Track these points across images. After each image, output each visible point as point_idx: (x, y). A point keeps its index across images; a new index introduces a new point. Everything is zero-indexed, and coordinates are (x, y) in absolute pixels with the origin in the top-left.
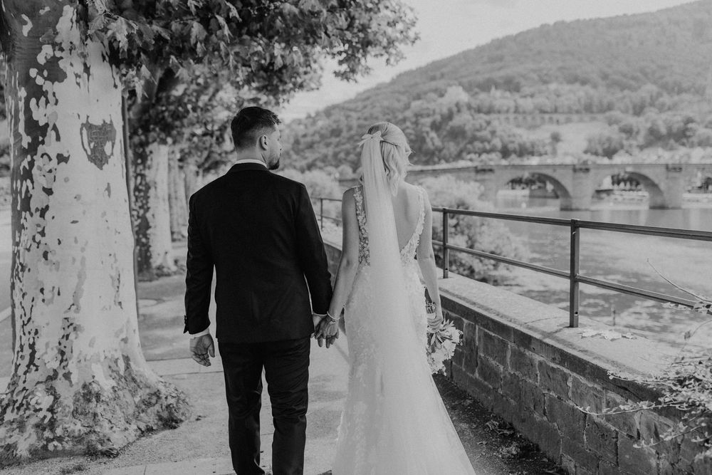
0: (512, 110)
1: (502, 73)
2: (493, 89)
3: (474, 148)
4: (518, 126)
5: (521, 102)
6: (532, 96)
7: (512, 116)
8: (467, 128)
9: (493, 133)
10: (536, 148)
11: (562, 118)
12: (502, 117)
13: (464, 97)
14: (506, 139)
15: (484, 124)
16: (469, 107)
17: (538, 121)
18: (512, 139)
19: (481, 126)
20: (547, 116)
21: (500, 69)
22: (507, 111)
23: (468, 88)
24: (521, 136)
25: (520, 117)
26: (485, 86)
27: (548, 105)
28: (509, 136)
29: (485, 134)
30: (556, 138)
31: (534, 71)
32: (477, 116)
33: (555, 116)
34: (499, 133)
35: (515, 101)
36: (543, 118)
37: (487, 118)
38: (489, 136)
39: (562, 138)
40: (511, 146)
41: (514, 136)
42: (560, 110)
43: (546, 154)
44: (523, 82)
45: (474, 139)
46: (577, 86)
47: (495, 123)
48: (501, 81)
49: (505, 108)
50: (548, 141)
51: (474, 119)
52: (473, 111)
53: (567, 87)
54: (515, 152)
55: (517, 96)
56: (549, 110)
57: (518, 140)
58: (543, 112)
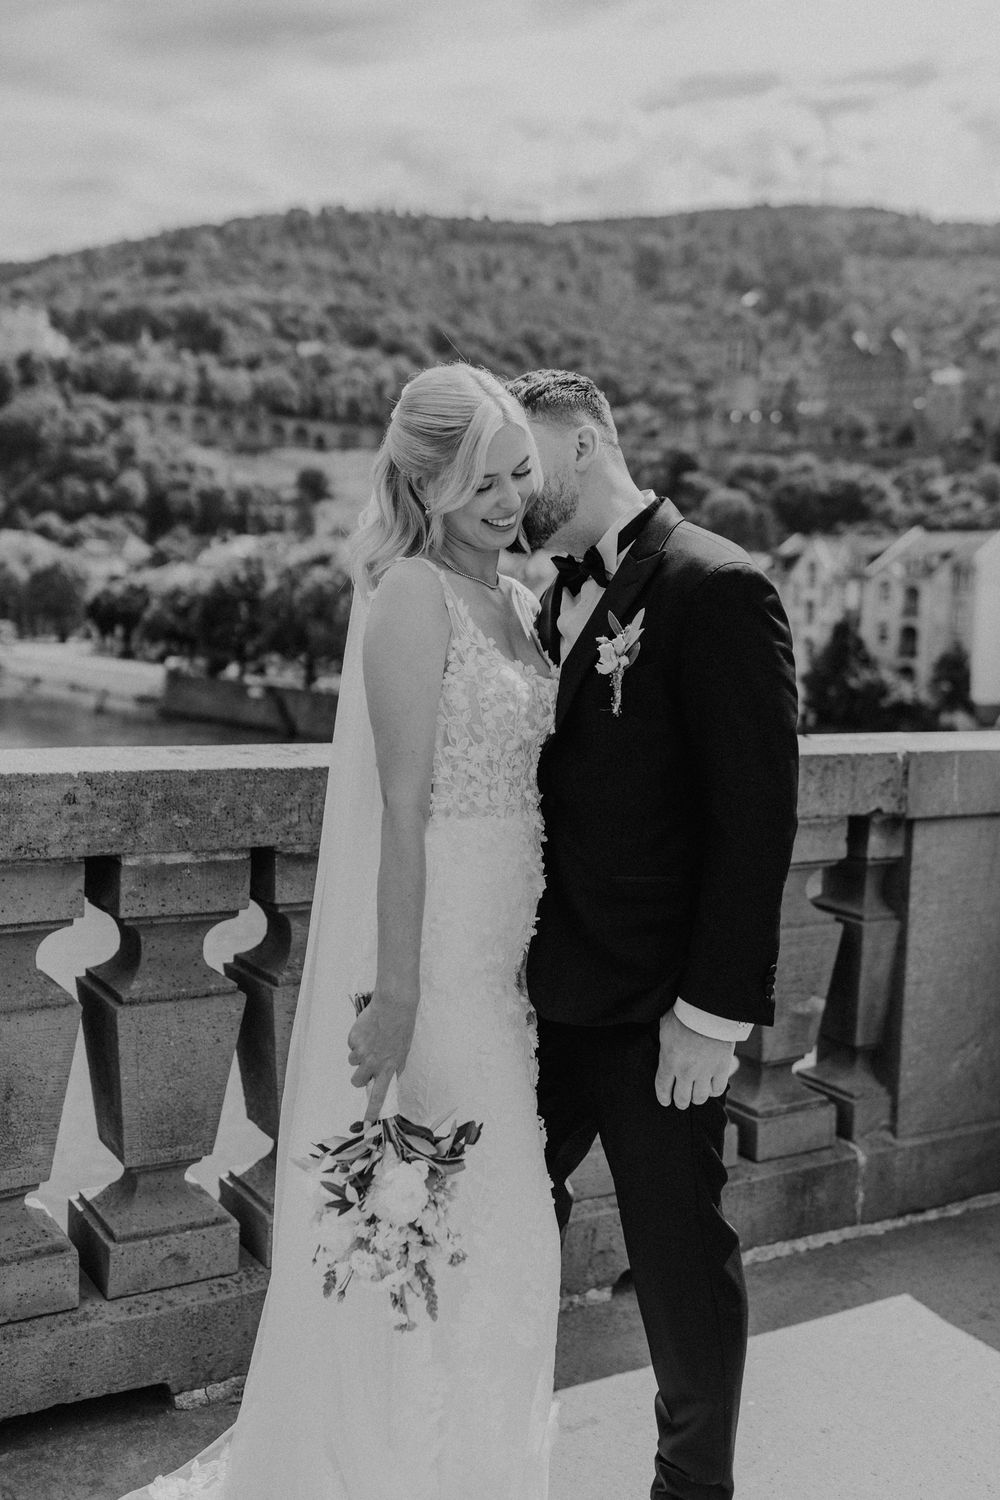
0: (191, 395)
1: (176, 301)
2: (145, 339)
3: (60, 492)
4: (208, 443)
5: (218, 375)
6: (253, 364)
7: (187, 413)
8: (44, 432)
9: (126, 455)
10: (252, 509)
11: (332, 433)
12: (160, 411)
13: (54, 346)
14: (163, 477)
15: (100, 427)
16: (60, 371)
17: (265, 435)
18: (181, 476)
19: (90, 429)
20: (290, 426)
21: (171, 291)
22: (178, 395)
23: (72, 327)
24: (210, 472)
25: (213, 421)
26: (123, 328)
27: (294, 392)
28: (173, 467)
29: (103, 453)
30: (314, 487)
31: (263, 307)
32: (78, 399)
33: (315, 428)
34: (143, 454)
35: (202, 371)
36: (278, 430)
37: (112, 408)
38: (112, 463)
39: (334, 488)
40: (177, 498)
41: (190, 468)
42: (327, 411)
43: (279, 528)
44: (230, 329)
45: (67, 467)
46: (372, 355)
47: (136, 426)
48: (171, 322)
49: (168, 387)
50: (290, 493)
51: (69, 406)
52: (68, 385)
53: (348, 354)
54: (186, 516)
55: (209, 360)
56: (295, 404)
57: (201, 482)
58: (280, 410)
